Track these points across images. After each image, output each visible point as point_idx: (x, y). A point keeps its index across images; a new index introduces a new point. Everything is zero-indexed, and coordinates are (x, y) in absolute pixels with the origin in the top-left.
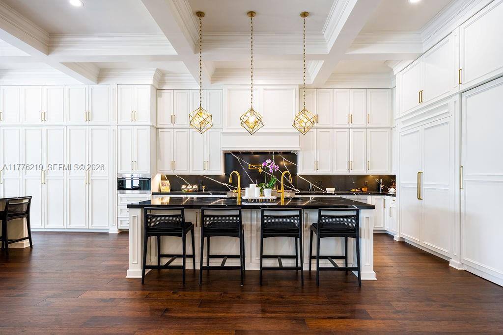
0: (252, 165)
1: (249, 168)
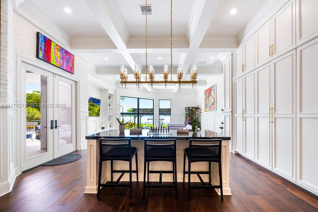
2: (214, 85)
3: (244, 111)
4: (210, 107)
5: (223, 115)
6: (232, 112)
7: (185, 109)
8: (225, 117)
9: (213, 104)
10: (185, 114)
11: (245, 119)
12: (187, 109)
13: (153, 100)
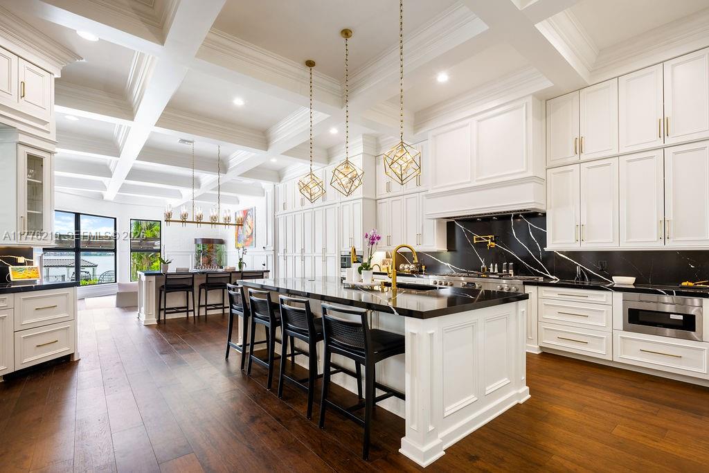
0: (481, 237)
1: (475, 242)
2: (252, 209)
3: (285, 251)
4: (245, 241)
5: (265, 254)
6: (274, 250)
7: (196, 243)
8: (267, 257)
9: (250, 236)
10: (194, 250)
11: (285, 258)
12: (200, 243)
13: (115, 219)
